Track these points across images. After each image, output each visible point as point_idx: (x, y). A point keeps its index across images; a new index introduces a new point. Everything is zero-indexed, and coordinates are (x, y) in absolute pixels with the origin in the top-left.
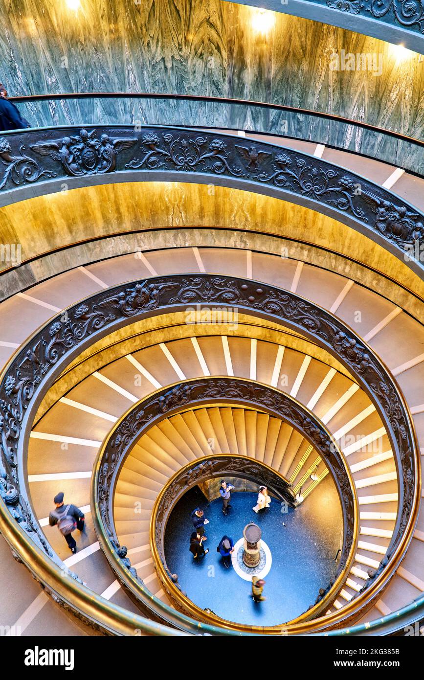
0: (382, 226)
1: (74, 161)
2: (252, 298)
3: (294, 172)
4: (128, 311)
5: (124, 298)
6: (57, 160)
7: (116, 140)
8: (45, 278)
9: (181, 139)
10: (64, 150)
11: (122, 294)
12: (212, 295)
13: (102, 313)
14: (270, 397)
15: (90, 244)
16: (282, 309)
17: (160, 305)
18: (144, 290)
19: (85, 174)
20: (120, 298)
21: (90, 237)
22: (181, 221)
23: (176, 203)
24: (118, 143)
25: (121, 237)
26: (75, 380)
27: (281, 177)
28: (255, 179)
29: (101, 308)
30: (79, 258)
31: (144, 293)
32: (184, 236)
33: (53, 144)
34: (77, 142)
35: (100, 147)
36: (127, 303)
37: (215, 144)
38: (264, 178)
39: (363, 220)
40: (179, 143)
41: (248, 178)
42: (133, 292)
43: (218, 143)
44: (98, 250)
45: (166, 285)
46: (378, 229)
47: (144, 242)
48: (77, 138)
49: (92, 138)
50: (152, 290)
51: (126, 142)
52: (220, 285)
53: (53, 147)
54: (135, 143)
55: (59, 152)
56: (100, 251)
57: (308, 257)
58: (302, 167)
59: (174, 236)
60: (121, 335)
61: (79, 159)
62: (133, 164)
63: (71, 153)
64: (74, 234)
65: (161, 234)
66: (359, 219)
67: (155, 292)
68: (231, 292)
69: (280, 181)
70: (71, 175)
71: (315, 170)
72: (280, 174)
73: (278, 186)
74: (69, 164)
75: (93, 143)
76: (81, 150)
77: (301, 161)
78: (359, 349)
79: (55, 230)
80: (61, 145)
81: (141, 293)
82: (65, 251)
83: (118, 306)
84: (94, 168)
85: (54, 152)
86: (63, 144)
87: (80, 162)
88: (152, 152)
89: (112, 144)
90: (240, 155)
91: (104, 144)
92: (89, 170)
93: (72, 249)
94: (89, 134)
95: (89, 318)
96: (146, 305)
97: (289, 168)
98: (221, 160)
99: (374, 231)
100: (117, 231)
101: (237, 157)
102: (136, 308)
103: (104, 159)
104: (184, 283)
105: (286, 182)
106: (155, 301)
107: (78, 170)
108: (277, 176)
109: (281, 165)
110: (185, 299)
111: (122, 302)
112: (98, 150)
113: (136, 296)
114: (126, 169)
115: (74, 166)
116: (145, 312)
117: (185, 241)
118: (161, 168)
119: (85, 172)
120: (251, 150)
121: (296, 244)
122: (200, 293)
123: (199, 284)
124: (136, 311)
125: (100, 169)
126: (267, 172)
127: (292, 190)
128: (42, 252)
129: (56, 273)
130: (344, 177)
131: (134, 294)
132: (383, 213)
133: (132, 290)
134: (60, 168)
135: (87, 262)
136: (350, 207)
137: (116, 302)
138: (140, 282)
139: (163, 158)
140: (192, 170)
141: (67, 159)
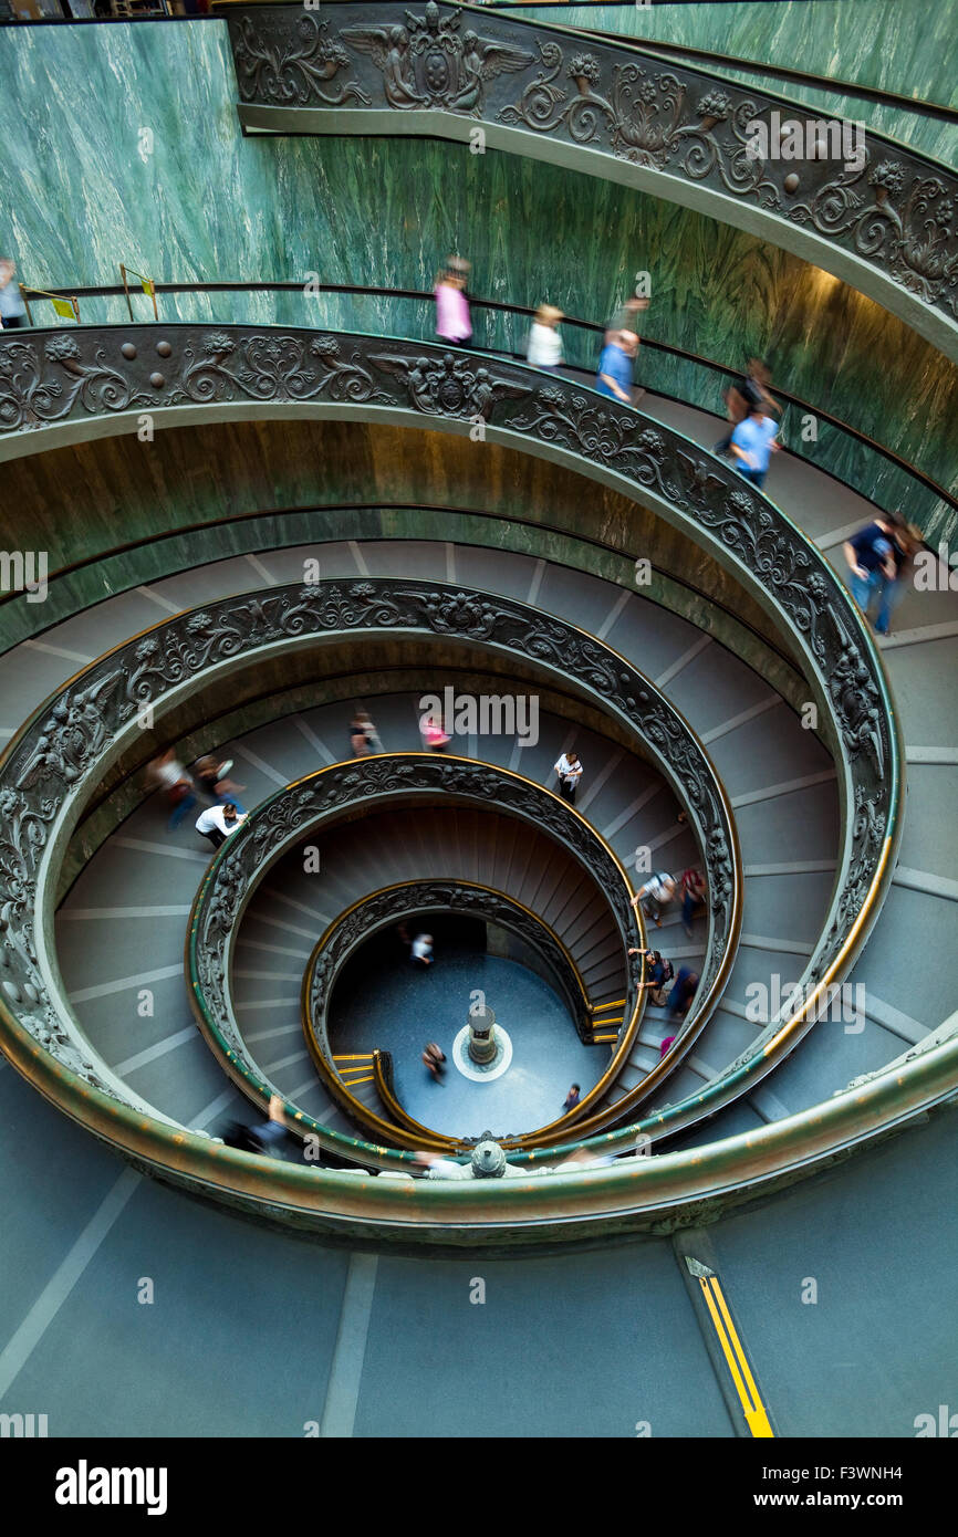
0: (837, 687)
1: (426, 391)
2: (631, 700)
3: (753, 530)
4: (439, 624)
5: (437, 603)
6: (402, 383)
7: (499, 381)
8: (396, 537)
9: (598, 411)
10: (415, 374)
11: (435, 595)
12: (576, 665)
13: (395, 607)
14: (607, 866)
15: (474, 518)
16: (666, 743)
17: (492, 637)
18: (471, 605)
19: (440, 414)
20: (430, 600)
21: (475, 508)
22: (619, 542)
23: (619, 510)
24: (499, 385)
25: (522, 527)
26: (384, 687)
27: (733, 530)
28: (694, 516)
29: (397, 600)
30: (452, 531)
31: (469, 610)
32: (618, 566)
33: (402, 361)
34: (438, 369)
35: (473, 384)
36: (441, 613)
37: (648, 436)
38: (708, 520)
39: (820, 663)
40: (594, 417)
41: (685, 510)
42: (453, 600)
43: (651, 436)
44: (483, 531)
45: (510, 615)
46: (829, 687)
47: (554, 548)
48: (440, 362)
49: (460, 368)
50: (485, 612)
51: (511, 388)
52: (590, 655)
53: (400, 366)
54: (527, 394)
55: (407, 375)
56: (487, 532)
57: (793, 693)
58: (765, 528)
59: (603, 558)
60: (470, 661)
61: (435, 391)
62: (517, 423)
63: (424, 380)
64: (454, 495)
65: (584, 547)
66: (816, 657)
67: (488, 617)
68: (603, 674)
69: (730, 536)
70: (417, 408)
71: (781, 540)
72: (734, 524)
73: (725, 543)
74: (419, 394)
75: (461, 375)
76: (442, 380)
77: (766, 517)
78: (726, 869)
79: (429, 481)
80: (412, 367)
81: (464, 608)
82: (435, 513)
83: (425, 610)
84: (457, 410)
85: (401, 373)
86: (417, 366)
87: (436, 395)
88: (550, 415)
89: (490, 386)
90: (681, 469)
91: (479, 381)
92: (448, 410)
93: (446, 514)
94: (458, 363)
95: (371, 604)
96: (471, 630)
97: (747, 520)
98: (651, 464)
99: (823, 687)
100: (519, 515)
101: (677, 471)
102: (452, 626)
103: (474, 403)
104: (536, 624)
105: (738, 541)
106: (484, 629)
107: (430, 405)
108: (727, 525)
109: (738, 511)
110: (535, 650)
111: (431, 606)
112: (467, 387)
113: (454, 609)
114: (506, 426)
115: (425, 397)
116: (467, 638)
117: (618, 575)
118: (559, 442)
119: (441, 411)
120: (698, 467)
121: (782, 662)
122: (558, 652)
123: (562, 638)
124: (453, 629)
125: (463, 414)
126: (715, 513)
127: (743, 560)
128: (402, 501)
129: (413, 537)
130: (816, 574)
131: (452, 604)
132: (843, 664)
133: (453, 597)
134: (404, 395)
135: (462, 540)
136: (809, 630)
137: (424, 604)
138: (468, 593)
139: (565, 429)
140: (604, 463)
141: (415, 387)
